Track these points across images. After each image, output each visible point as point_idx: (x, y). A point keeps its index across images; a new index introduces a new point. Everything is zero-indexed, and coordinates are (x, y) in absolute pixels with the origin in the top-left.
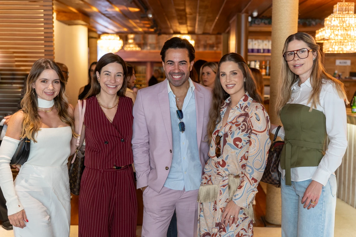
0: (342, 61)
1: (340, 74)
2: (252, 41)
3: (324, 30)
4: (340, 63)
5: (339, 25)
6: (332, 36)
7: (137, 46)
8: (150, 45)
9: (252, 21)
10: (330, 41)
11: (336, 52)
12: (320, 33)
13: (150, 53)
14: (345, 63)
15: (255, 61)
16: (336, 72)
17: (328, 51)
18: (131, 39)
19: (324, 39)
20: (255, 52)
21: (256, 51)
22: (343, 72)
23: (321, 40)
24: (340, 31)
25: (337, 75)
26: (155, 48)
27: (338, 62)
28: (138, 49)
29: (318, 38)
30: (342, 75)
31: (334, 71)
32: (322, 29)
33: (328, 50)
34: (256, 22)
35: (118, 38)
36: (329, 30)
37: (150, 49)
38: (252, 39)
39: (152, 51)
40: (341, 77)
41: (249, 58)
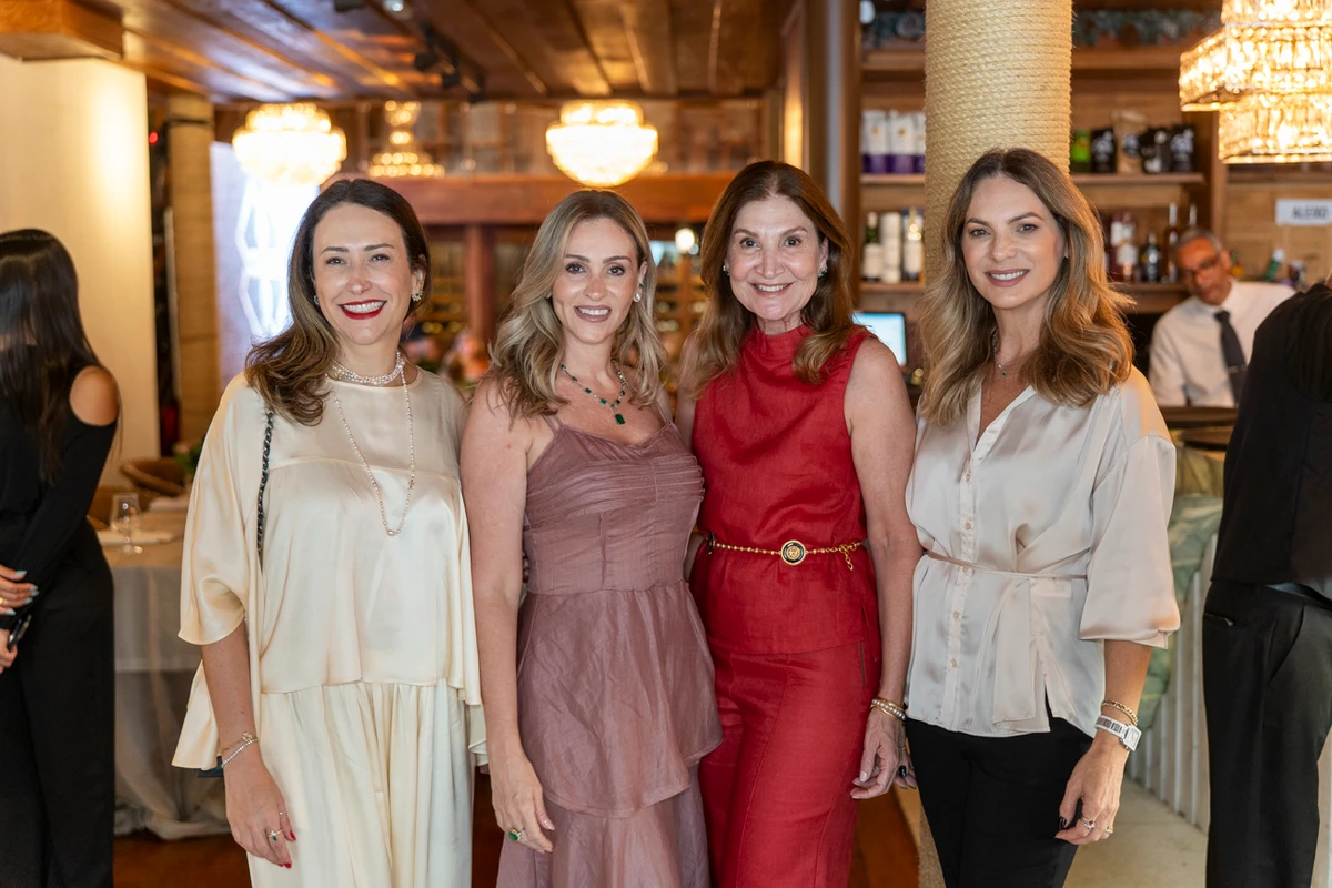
0: (1304, 204)
1: (1297, 264)
2: (888, 118)
3: (1220, 44)
4: (1297, 213)
5: (1294, 16)
6: (1264, 78)
7: (426, 158)
8: (476, 152)
9: (877, 22)
10: (1251, 101)
11: (1280, 160)
12: (1200, 61)
13: (476, 185)
14: (1319, 213)
15: (904, 213)
16: (1279, 255)
17: (1243, 154)
18: (403, 128)
19: (1220, 93)
20: (903, 172)
21: (907, 164)
22: (1311, 258)
23: (1207, 97)
24: (1301, 45)
25: (1284, 273)
26: (498, 164)
27: (1286, 211)
28: (431, 171)
29: (1193, 89)
30: (1304, 269)
31: (1271, 252)
32: (1210, 42)
33: (1243, 146)
34: (901, 29)
35: (326, 123)
36: (1249, 45)
37: (475, 171)
38: (886, 109)
39: (486, 176)
40: (1303, 276)
41: (869, 198)
